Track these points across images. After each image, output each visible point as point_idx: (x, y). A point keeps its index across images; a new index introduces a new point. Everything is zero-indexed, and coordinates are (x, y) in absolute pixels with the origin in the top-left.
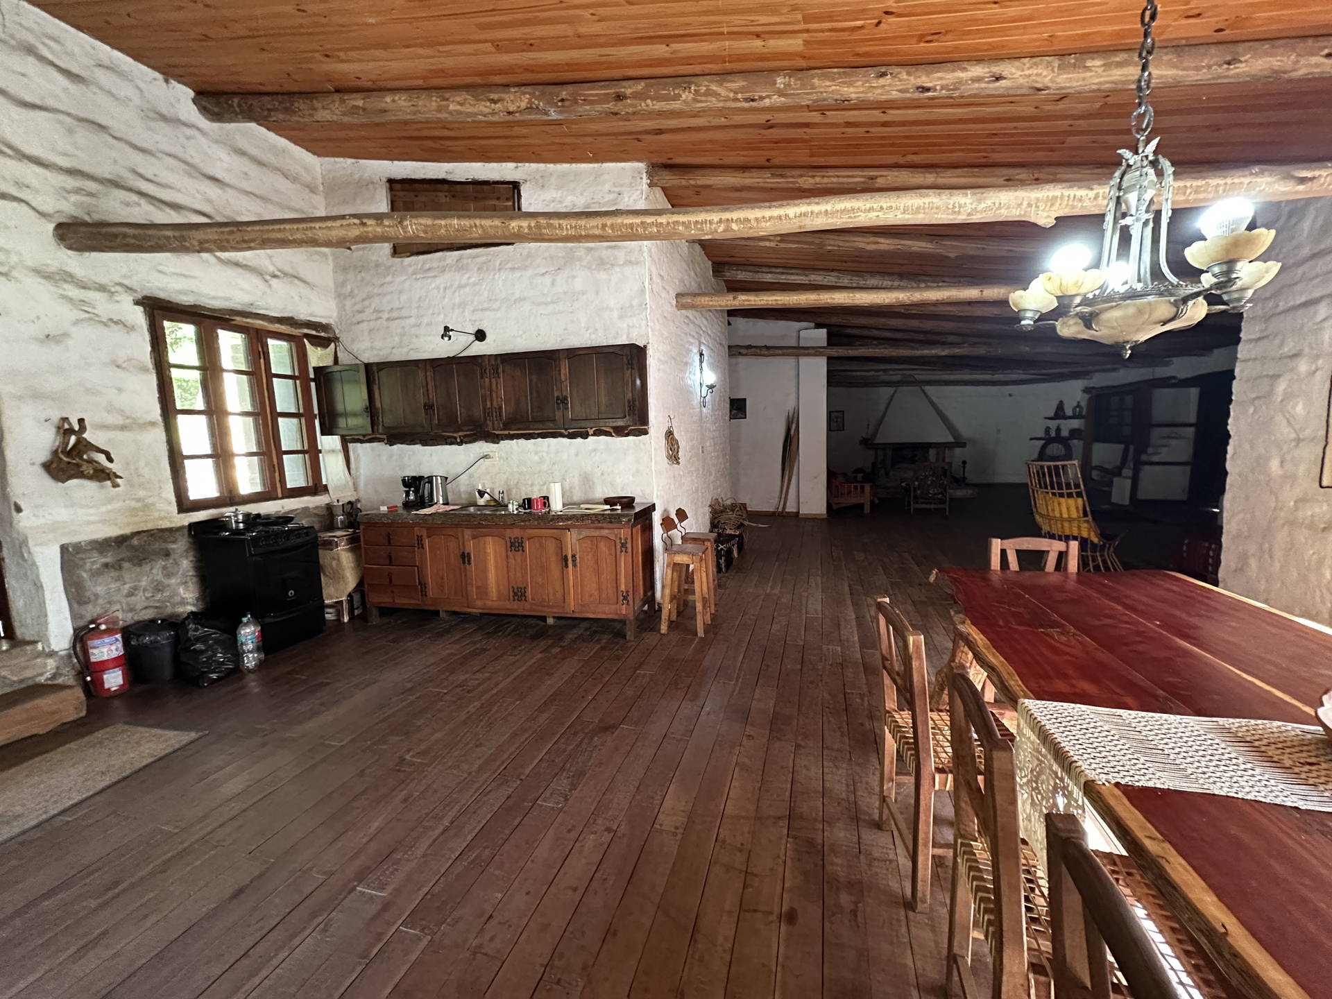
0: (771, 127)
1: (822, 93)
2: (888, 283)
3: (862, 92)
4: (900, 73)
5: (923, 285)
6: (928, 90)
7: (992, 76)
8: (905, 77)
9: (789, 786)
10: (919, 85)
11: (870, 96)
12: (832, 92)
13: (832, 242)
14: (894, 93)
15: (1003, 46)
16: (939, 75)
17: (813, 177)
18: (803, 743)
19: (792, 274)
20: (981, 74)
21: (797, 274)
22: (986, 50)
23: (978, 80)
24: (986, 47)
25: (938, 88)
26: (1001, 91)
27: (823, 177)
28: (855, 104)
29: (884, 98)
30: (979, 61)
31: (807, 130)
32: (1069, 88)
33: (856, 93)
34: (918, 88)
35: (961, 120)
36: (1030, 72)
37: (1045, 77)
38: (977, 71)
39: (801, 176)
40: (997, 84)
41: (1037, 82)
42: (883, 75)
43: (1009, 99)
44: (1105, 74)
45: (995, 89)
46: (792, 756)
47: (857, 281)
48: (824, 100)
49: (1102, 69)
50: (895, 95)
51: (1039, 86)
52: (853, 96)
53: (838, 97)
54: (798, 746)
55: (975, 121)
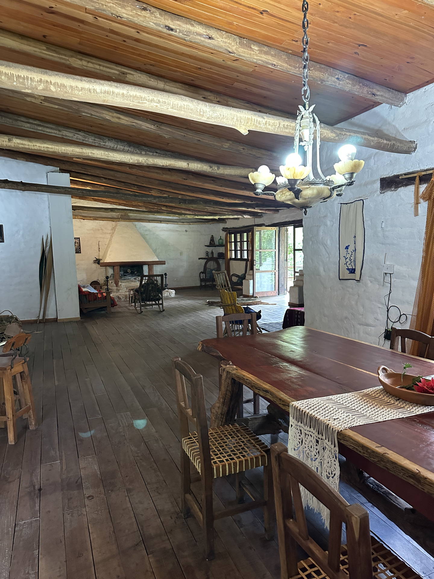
0: (53, 13)
1: (103, 5)
2: (120, 147)
3: (131, 15)
4: (156, 12)
5: (143, 153)
6: (172, 30)
7: (207, 35)
8: (158, 16)
9: (134, 520)
10: (167, 24)
11: (135, 20)
12: (110, 7)
13: (86, 111)
14: (152, 23)
15: (214, 20)
16: (178, 23)
17: (81, 60)
18: (131, 487)
19: (47, 127)
20: (202, 32)
21: (52, 128)
22: (205, 19)
23: (201, 35)
24: (206, 17)
25: (178, 30)
26: (211, 46)
27: (88, 62)
28: (124, 21)
29: (144, 24)
30: (200, 23)
31: (81, 25)
32: (244, 56)
33: (126, 14)
34: (166, 26)
35: (183, 53)
36: (226, 40)
37: (233, 46)
38: (199, 29)
39: (72, 57)
40: (210, 41)
41: (229, 47)
42: (145, 9)
43: (213, 51)
44: (259, 55)
45: (209, 43)
46: (127, 498)
47: (98, 141)
48: (104, 10)
49: (258, 52)
50: (151, 25)
51: (230, 50)
52: (125, 15)
53: (114, 12)
54: (129, 491)
55: (191, 57)
